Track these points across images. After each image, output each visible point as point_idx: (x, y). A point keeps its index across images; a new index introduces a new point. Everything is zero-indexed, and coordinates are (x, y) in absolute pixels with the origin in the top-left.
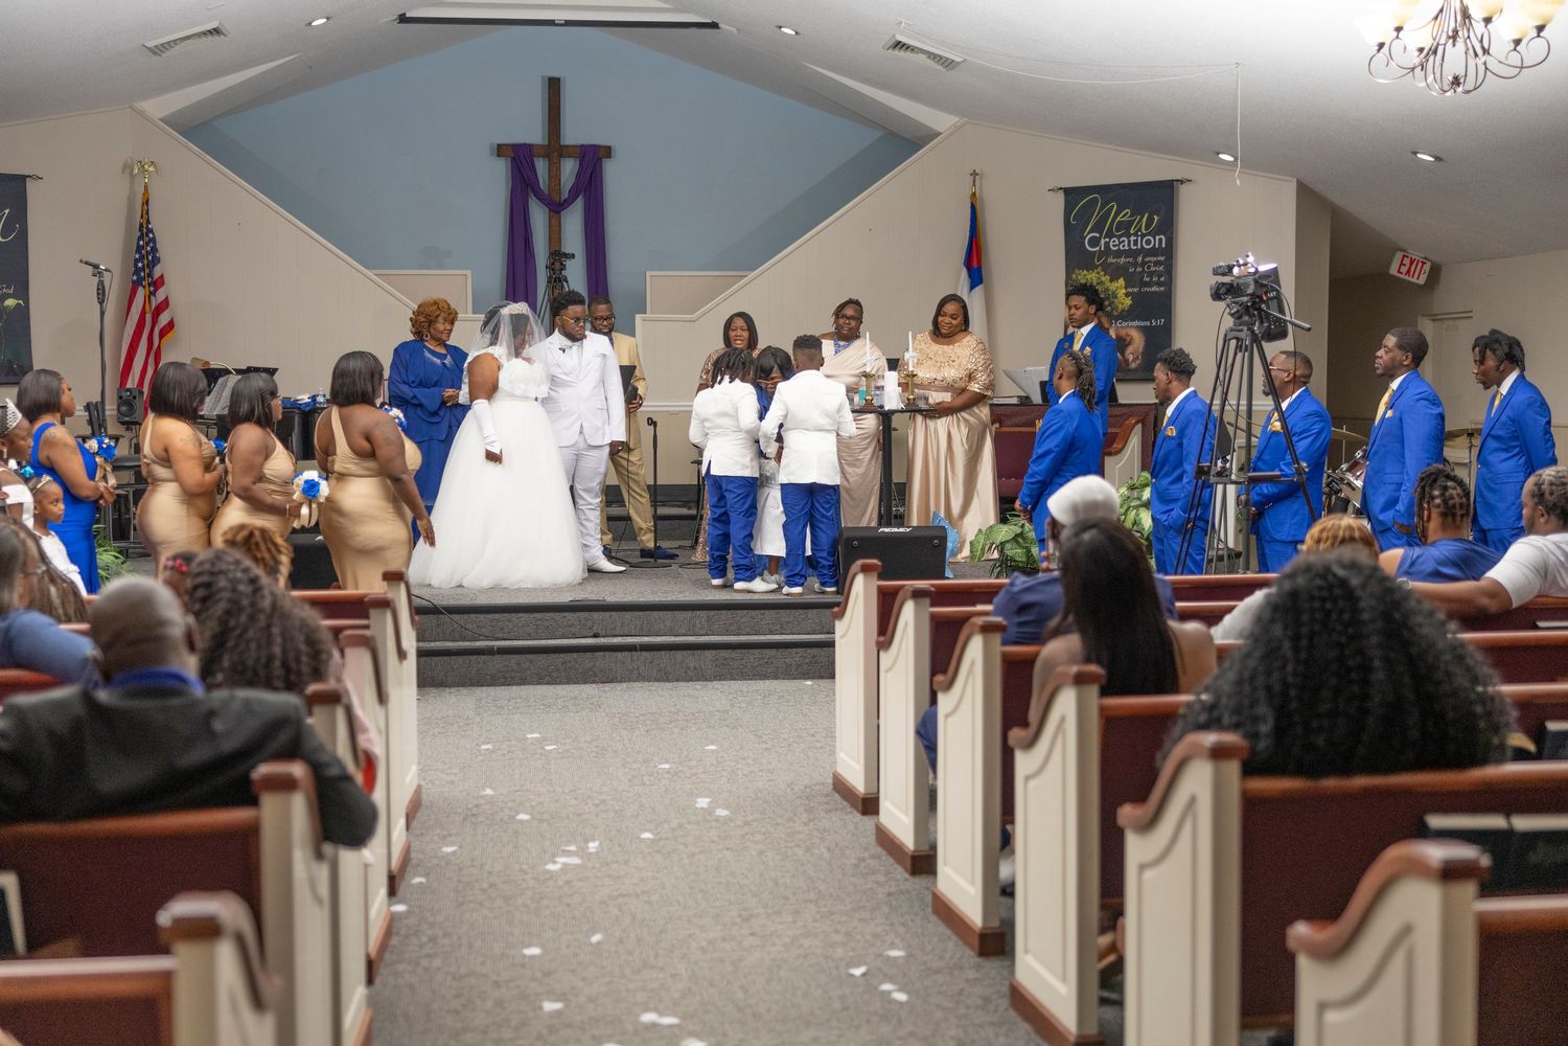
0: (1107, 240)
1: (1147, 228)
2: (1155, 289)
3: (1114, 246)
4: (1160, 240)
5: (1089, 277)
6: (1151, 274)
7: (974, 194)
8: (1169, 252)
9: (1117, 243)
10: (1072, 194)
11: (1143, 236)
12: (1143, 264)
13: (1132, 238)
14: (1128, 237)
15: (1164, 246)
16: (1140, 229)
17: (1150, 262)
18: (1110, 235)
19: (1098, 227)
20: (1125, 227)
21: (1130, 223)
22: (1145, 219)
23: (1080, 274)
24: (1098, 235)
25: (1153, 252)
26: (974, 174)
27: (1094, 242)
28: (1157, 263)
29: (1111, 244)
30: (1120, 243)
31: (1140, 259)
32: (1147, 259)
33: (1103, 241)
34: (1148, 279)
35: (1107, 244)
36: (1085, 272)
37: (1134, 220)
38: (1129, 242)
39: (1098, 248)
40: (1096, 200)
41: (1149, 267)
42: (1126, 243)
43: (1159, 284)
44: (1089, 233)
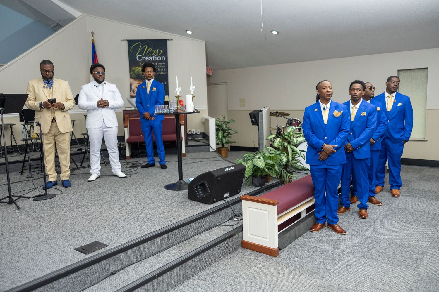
0: (144, 57)
1: (158, 54)
2: (162, 73)
3: (147, 59)
4: (163, 58)
5: (139, 69)
6: (161, 68)
7: (93, 40)
8: (166, 61)
9: (148, 58)
10: (130, 42)
11: (157, 56)
12: (158, 65)
13: (153, 57)
14: (152, 56)
15: (164, 60)
16: (156, 54)
17: (160, 65)
18: (145, 56)
19: (141, 53)
20: (151, 54)
21: (152, 52)
22: (157, 51)
23: (135, 68)
24: (141, 56)
25: (161, 61)
26: (93, 33)
27: (140, 58)
28: (162, 65)
29: (146, 59)
30: (149, 58)
31: (156, 64)
32: (159, 64)
33: (143, 58)
34: (160, 70)
35: (144, 59)
36: (137, 67)
37: (154, 51)
38: (152, 58)
39: (141, 60)
40: (139, 44)
41: (160, 66)
42: (151, 58)
43: (164, 72)
44: (138, 55)
